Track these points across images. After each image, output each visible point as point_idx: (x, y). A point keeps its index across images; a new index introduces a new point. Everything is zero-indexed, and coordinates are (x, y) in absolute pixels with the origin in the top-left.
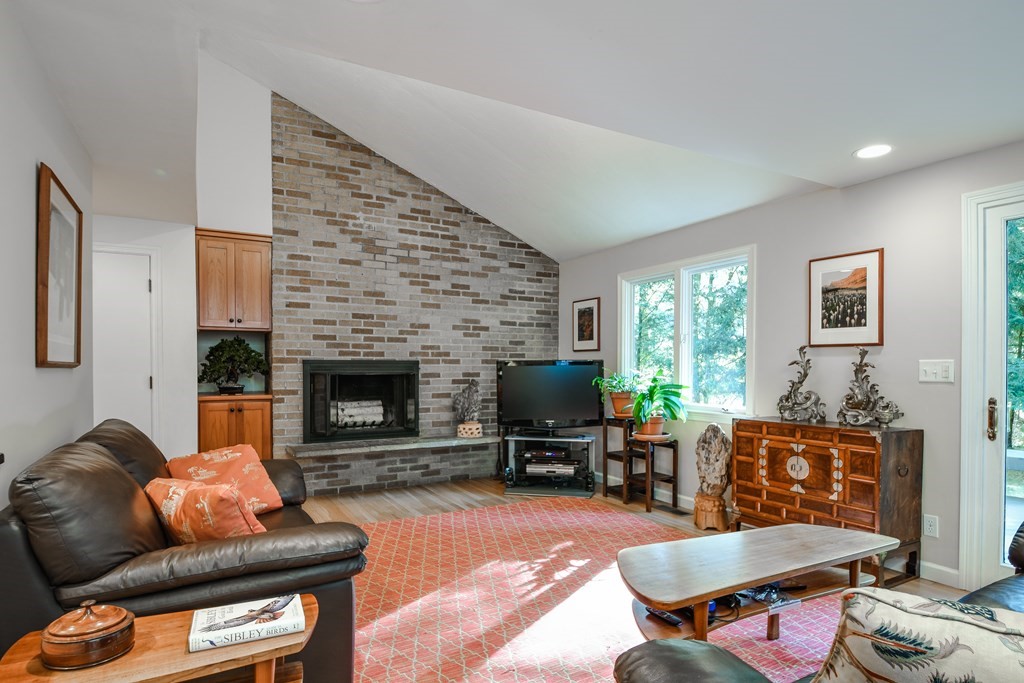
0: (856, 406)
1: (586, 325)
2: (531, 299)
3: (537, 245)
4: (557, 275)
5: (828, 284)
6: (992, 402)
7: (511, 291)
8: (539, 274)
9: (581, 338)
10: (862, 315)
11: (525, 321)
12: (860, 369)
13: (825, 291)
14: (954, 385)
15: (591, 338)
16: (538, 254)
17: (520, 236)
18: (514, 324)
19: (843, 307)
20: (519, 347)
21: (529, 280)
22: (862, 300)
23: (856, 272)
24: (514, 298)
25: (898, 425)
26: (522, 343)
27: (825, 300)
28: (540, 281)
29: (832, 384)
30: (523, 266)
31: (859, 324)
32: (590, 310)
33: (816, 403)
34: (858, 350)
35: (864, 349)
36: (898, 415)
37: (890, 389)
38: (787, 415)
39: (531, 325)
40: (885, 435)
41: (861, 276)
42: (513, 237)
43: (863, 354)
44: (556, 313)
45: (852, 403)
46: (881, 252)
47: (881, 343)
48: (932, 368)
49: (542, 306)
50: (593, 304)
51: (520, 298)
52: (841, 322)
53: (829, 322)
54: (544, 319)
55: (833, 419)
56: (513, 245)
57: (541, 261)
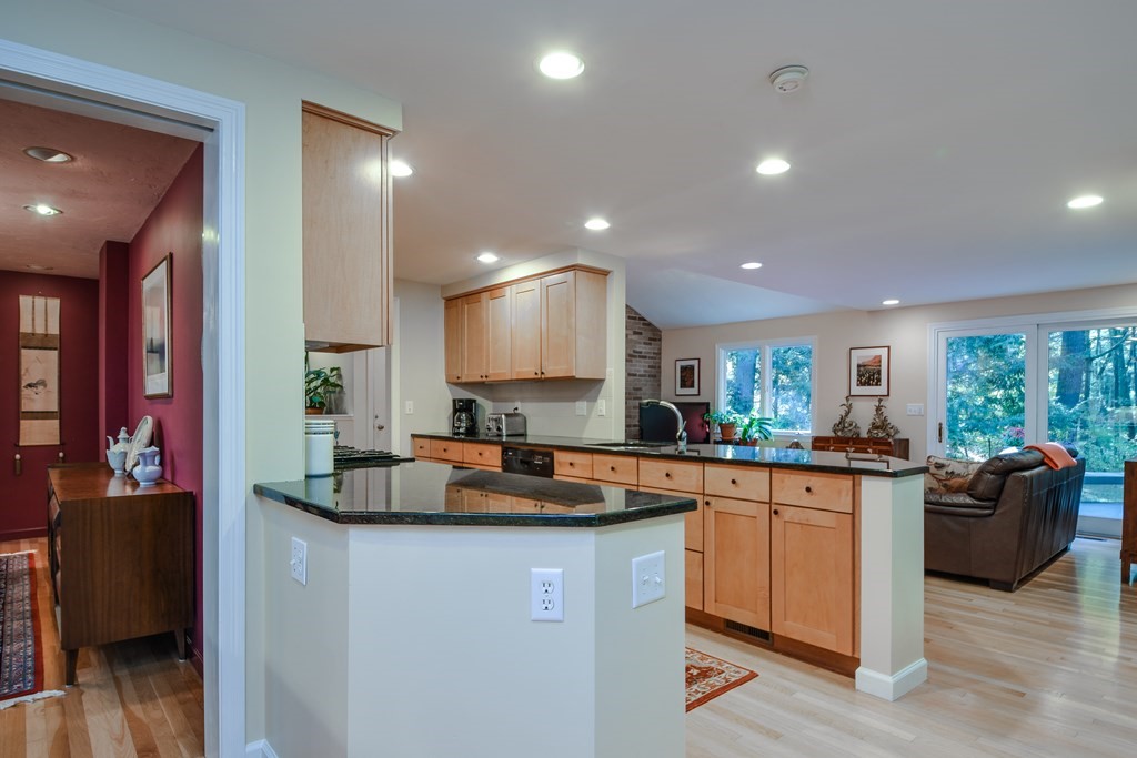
0: (877, 428)
1: (687, 377)
2: (645, 357)
3: (649, 319)
4: (660, 340)
5: (860, 363)
6: (940, 424)
7: (634, 351)
8: (650, 339)
9: (683, 386)
10: (879, 380)
11: (642, 373)
12: (878, 408)
13: (859, 366)
14: (922, 416)
15: (692, 386)
16: (650, 324)
17: (640, 312)
18: (635, 375)
19: (869, 375)
20: (639, 392)
21: (645, 343)
22: (879, 372)
23: (876, 357)
24: (635, 357)
25: (898, 437)
26: (640, 389)
27: (859, 371)
28: (650, 344)
29: (863, 417)
30: (641, 333)
31: (877, 385)
32: (692, 368)
33: (855, 427)
34: (877, 399)
35: (880, 398)
36: (897, 432)
37: (894, 420)
38: (839, 434)
39: (644, 376)
40: (895, 441)
41: (878, 360)
42: (636, 313)
43: (880, 401)
44: (660, 367)
45: (874, 426)
46: (889, 347)
47: (888, 395)
48: (913, 407)
49: (651, 362)
50: (695, 363)
51: (640, 357)
52: (867, 383)
53: (861, 383)
54: (653, 371)
55: (864, 435)
56: (635, 318)
57: (651, 330)
